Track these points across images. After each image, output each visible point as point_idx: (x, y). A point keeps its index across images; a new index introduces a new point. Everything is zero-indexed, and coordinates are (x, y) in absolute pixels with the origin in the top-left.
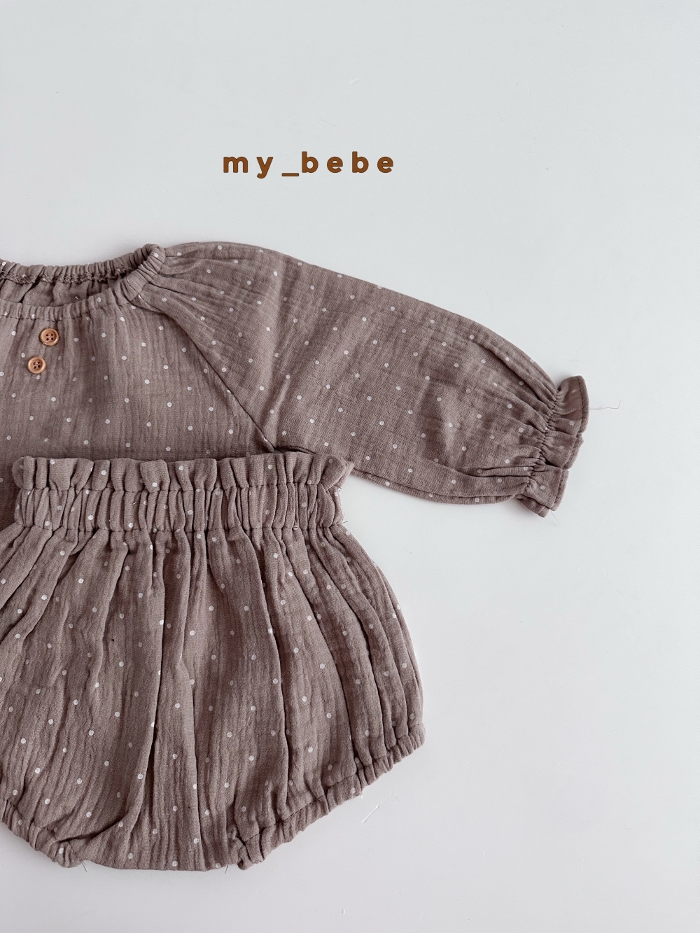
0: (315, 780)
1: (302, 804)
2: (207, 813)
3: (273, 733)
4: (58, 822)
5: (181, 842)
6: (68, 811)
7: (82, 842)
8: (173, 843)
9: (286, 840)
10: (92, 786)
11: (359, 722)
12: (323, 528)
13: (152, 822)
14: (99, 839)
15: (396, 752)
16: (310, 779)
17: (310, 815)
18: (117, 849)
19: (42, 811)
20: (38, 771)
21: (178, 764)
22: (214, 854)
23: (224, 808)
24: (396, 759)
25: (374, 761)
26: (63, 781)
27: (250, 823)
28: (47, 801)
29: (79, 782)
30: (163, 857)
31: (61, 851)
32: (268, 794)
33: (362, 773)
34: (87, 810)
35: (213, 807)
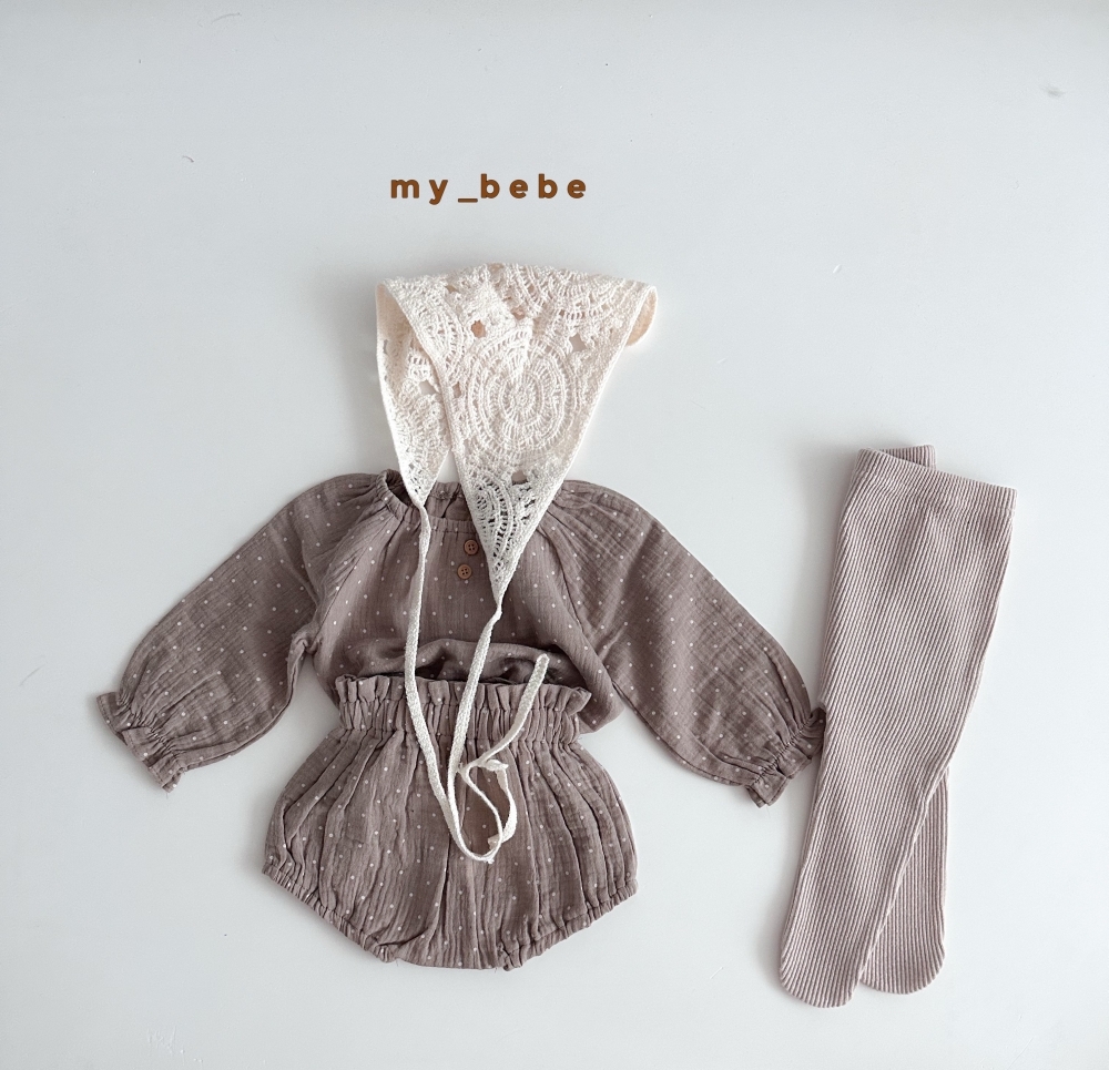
0: (558, 915)
1: (549, 932)
2: (482, 932)
3: (529, 882)
4: (378, 933)
5: (464, 950)
6: (386, 925)
7: (396, 946)
8: (458, 951)
9: (537, 955)
10: (401, 910)
11: (590, 878)
12: (563, 743)
13: (444, 937)
14: (408, 945)
15: (616, 899)
16: (554, 914)
17: (554, 939)
18: (420, 953)
19: (368, 924)
20: (363, 898)
21: (463, 898)
22: (488, 960)
23: (494, 931)
24: (616, 903)
25: (601, 904)
26: (381, 905)
27: (513, 942)
28: (371, 918)
29: (392, 906)
30: (452, 959)
31: (382, 951)
32: (525, 923)
33: (591, 912)
34: (398, 926)
35: (486, 928)
